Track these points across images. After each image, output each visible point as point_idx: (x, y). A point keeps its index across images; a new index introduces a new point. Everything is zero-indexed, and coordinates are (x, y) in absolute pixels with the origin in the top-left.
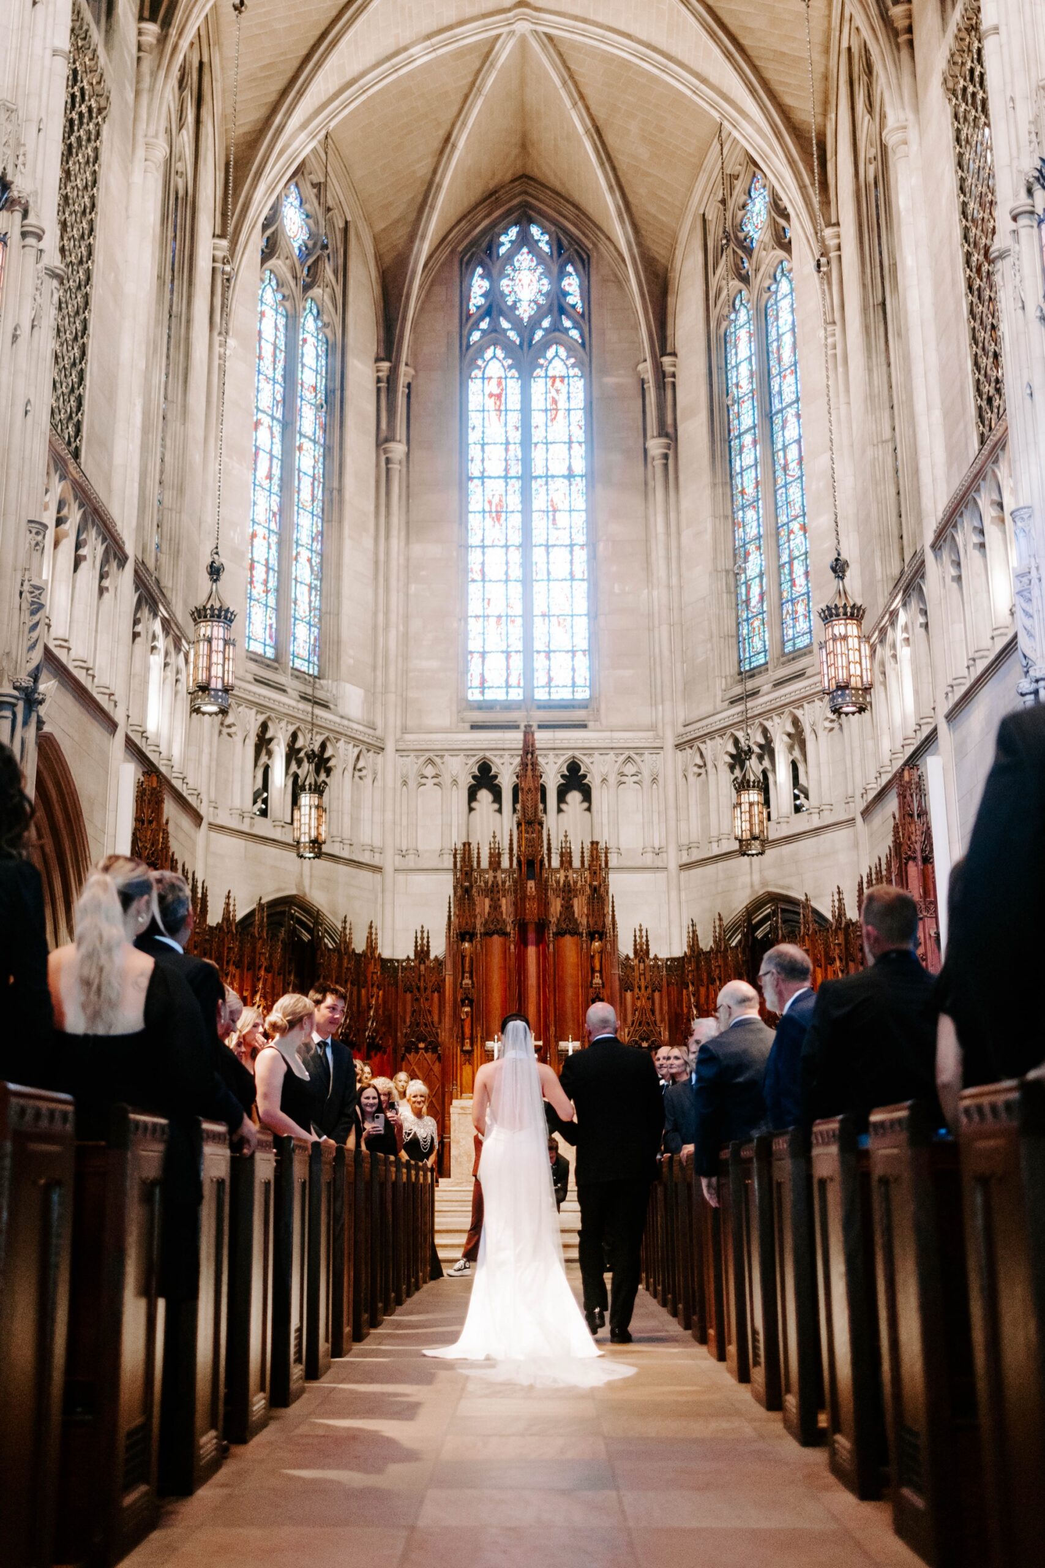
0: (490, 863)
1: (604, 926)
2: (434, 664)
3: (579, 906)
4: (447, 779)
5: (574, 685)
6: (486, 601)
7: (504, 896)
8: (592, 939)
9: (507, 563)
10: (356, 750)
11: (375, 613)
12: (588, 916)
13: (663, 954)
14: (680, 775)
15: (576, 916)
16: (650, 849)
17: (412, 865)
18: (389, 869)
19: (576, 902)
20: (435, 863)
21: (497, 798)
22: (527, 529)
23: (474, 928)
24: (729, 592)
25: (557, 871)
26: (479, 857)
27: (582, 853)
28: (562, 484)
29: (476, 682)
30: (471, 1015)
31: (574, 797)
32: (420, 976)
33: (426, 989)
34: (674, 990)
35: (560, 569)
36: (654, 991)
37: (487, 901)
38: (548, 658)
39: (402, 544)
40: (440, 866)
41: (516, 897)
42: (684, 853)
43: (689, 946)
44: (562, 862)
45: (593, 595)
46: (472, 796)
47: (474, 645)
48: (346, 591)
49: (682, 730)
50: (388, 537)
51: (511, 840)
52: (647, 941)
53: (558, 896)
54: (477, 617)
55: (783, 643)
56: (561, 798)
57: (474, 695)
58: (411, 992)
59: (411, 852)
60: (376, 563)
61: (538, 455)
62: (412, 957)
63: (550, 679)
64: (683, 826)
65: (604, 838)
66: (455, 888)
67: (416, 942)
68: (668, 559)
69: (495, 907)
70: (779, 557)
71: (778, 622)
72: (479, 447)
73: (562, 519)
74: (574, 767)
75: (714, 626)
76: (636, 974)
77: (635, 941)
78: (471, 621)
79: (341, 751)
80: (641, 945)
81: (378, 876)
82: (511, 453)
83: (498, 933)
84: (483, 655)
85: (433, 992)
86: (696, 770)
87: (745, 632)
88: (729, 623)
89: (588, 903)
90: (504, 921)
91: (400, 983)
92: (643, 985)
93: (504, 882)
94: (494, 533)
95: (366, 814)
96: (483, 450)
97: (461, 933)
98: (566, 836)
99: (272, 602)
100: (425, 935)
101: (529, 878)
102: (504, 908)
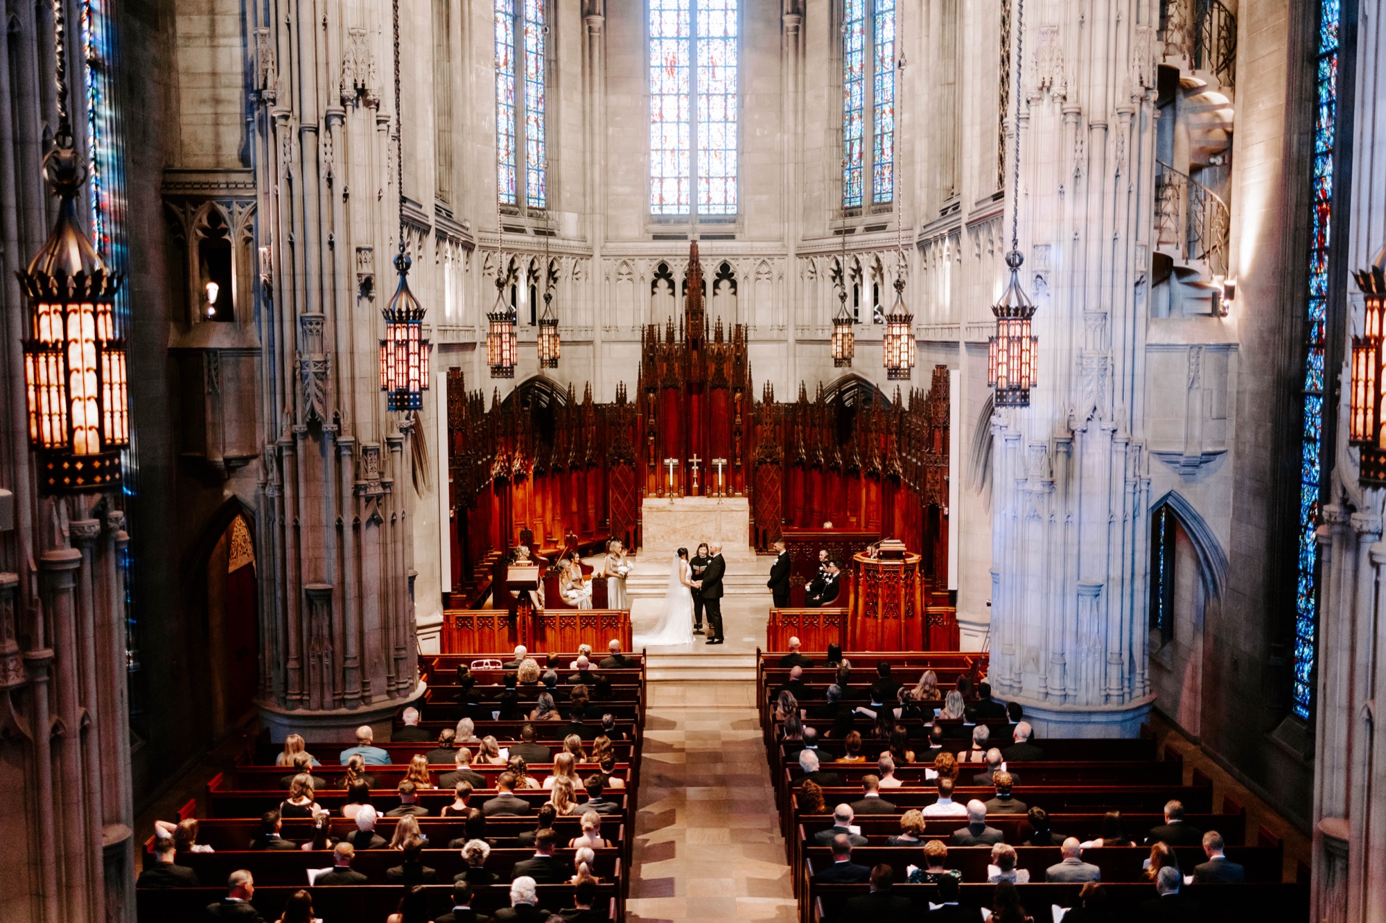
0: (667, 338)
1: (744, 382)
2: (627, 190)
3: (727, 369)
4: (637, 277)
5: (726, 203)
6: (663, 138)
7: (676, 361)
8: (736, 391)
9: (679, 108)
10: (574, 261)
11: (584, 152)
12: (733, 376)
13: (783, 401)
14: (799, 276)
15: (725, 375)
16: (776, 327)
17: (613, 338)
18: (598, 342)
19: (725, 366)
20: (629, 337)
21: (672, 285)
22: (693, 81)
23: (657, 384)
24: (838, 146)
25: (713, 344)
26: (659, 335)
27: (730, 331)
28: (718, 44)
29: (656, 201)
30: (656, 442)
31: (725, 284)
32: (619, 415)
33: (624, 424)
34: (789, 427)
35: (717, 114)
36: (775, 426)
37: (665, 364)
38: (708, 182)
39: (602, 95)
40: (632, 339)
41: (684, 362)
42: (800, 331)
43: (800, 398)
44: (716, 338)
45: (741, 134)
46: (654, 284)
47: (655, 172)
48: (563, 142)
49: (800, 243)
50: (591, 92)
51: (681, 322)
52: (772, 392)
53: (713, 362)
54: (657, 150)
55: (873, 195)
56: (716, 285)
57: (655, 211)
58: (615, 426)
59: (613, 328)
60: (584, 112)
61: (702, 19)
62: (614, 402)
63: (709, 199)
64: (799, 312)
65: (744, 321)
66: (643, 355)
67: (617, 392)
68: (796, 112)
69: (671, 369)
70: (874, 129)
71: (870, 178)
72: (658, 12)
73: (719, 73)
74: (725, 267)
75: (826, 173)
76: (765, 413)
77: (764, 392)
78: (653, 153)
79: (564, 265)
80: (768, 394)
81: (591, 347)
82: (682, 18)
83: (672, 388)
84: (661, 179)
85: (629, 426)
86: (810, 274)
87: (848, 178)
88: (837, 169)
89: (734, 367)
90: (677, 379)
91: (607, 420)
92: (768, 421)
93: (676, 352)
94: (669, 84)
95: (581, 304)
96: (661, 16)
97: (646, 385)
98: (719, 319)
99: (512, 161)
100: (623, 387)
101: (693, 350)
102: (676, 370)
